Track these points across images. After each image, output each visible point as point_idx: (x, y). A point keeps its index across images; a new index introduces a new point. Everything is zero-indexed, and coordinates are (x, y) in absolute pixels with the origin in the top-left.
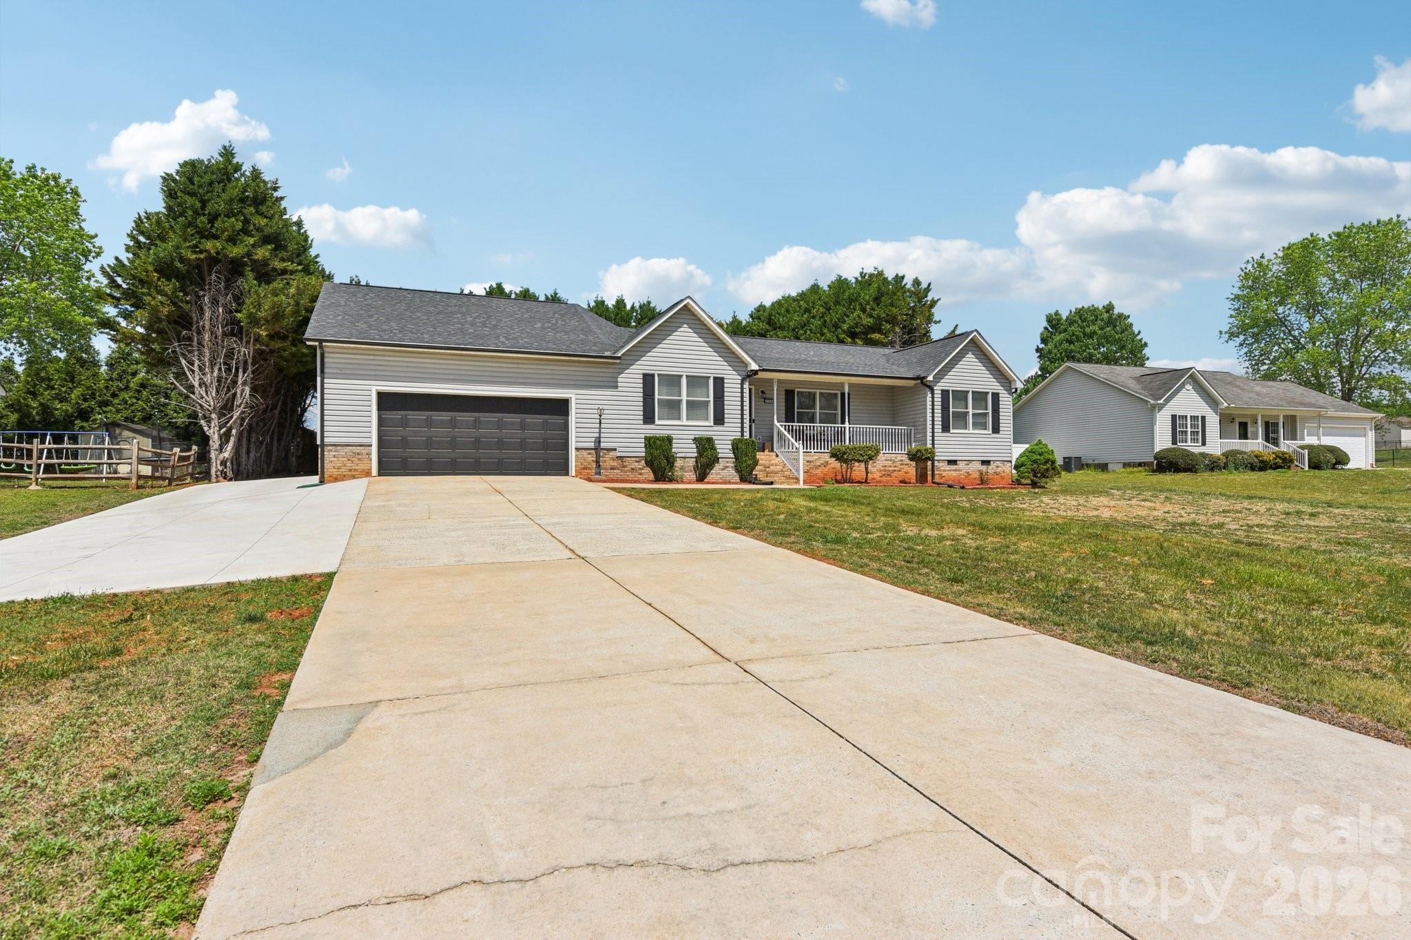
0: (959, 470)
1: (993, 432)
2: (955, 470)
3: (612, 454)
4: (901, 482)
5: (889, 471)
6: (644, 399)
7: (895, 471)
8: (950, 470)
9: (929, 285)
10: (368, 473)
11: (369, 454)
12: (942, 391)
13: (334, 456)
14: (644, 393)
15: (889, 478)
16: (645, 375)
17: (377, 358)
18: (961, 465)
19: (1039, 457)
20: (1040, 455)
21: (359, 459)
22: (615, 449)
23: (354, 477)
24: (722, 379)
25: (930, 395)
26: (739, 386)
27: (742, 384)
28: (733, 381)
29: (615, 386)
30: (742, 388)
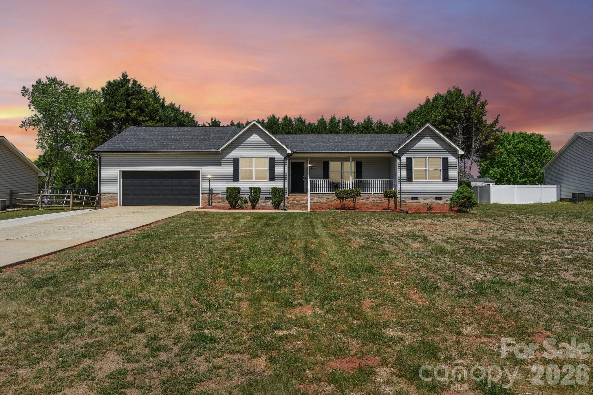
0: (419, 203)
1: (444, 180)
2: (417, 203)
3: (218, 196)
4: (384, 209)
5: (377, 203)
6: (234, 170)
7: (381, 203)
8: (413, 203)
9: (480, 93)
10: (116, 205)
11: (117, 197)
12: (407, 158)
13: (104, 198)
14: (234, 167)
15: (377, 207)
16: (234, 159)
17: (120, 157)
18: (421, 200)
19: (460, 195)
20: (461, 193)
21: (113, 199)
22: (220, 194)
23: (111, 206)
24: (274, 158)
25: (399, 161)
26: (283, 161)
27: (284, 160)
28: (279, 159)
29: (220, 165)
30: (284, 163)
